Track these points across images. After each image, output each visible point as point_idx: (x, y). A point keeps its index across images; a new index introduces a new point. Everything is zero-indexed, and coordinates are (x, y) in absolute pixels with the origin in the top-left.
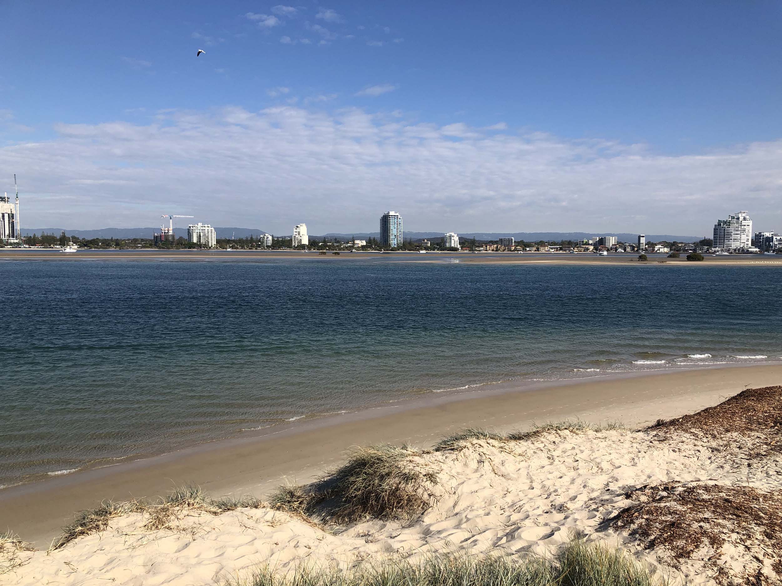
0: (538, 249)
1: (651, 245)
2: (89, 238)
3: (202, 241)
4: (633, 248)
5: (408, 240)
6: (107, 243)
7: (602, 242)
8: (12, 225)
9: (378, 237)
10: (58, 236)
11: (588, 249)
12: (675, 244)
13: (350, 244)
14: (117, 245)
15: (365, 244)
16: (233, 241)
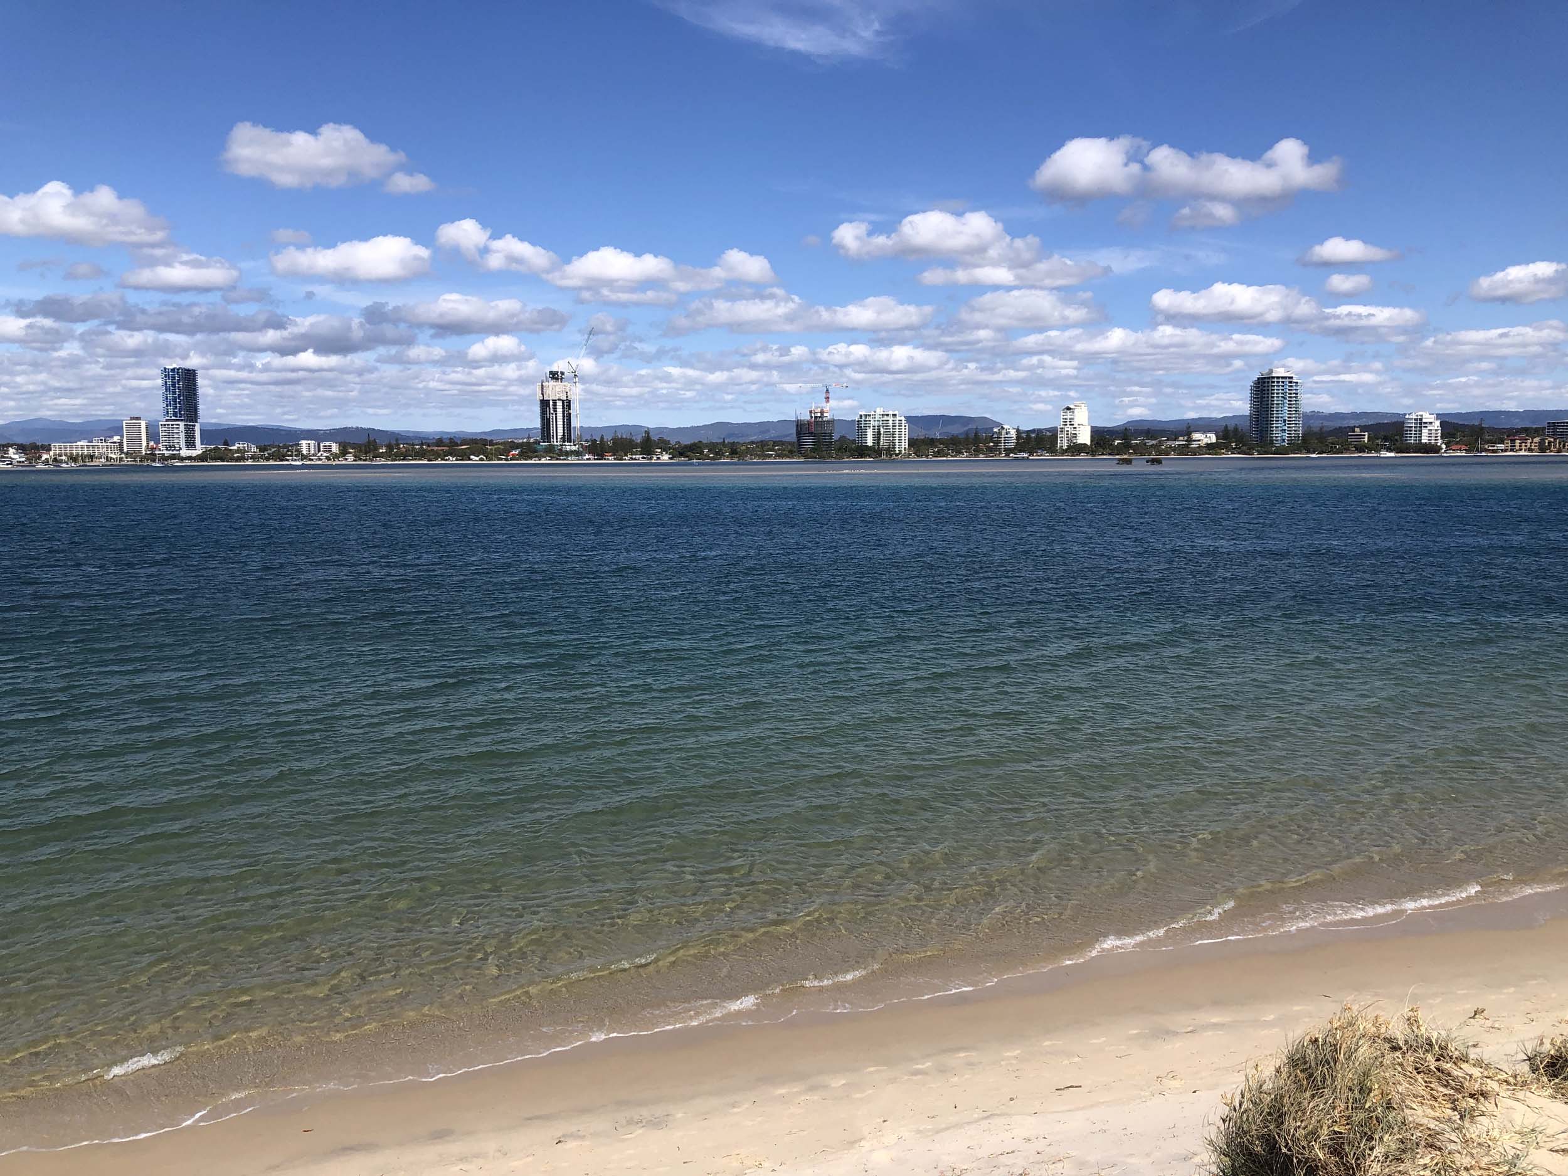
3: (883, 442)
5: (1316, 430)
6: (716, 450)
9: (1245, 423)
10: (637, 439)
13: (1181, 442)
14: (734, 452)
15: (1214, 440)
16: (941, 441)
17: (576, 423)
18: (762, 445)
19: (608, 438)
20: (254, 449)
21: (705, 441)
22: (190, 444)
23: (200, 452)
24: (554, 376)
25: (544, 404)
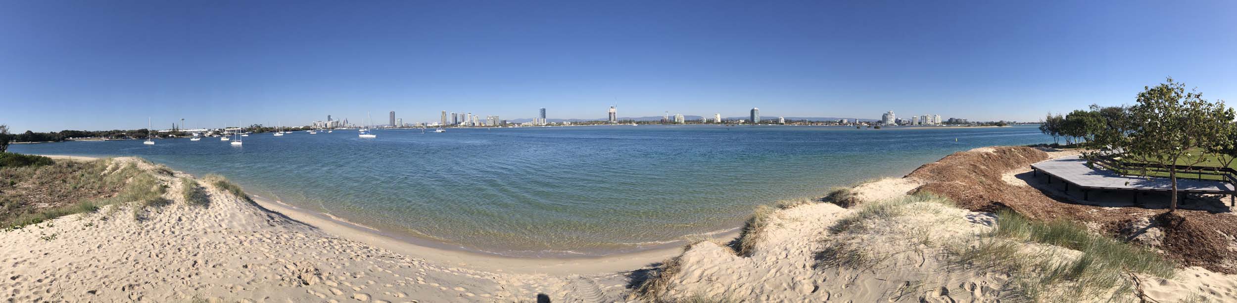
0: (817, 124)
1: (860, 123)
2: (639, 120)
3: (679, 121)
4: (854, 124)
5: (762, 119)
6: (644, 123)
7: (842, 121)
8: (614, 116)
9: (750, 119)
10: (629, 120)
11: (836, 124)
12: (869, 122)
13: (738, 122)
14: (648, 123)
15: (743, 121)
16: (691, 121)
17: (616, 117)
18: (654, 121)
19: (623, 121)
20: (555, 123)
21: (642, 120)
22: (544, 123)
23: (546, 124)
24: (612, 107)
25: (610, 113)
